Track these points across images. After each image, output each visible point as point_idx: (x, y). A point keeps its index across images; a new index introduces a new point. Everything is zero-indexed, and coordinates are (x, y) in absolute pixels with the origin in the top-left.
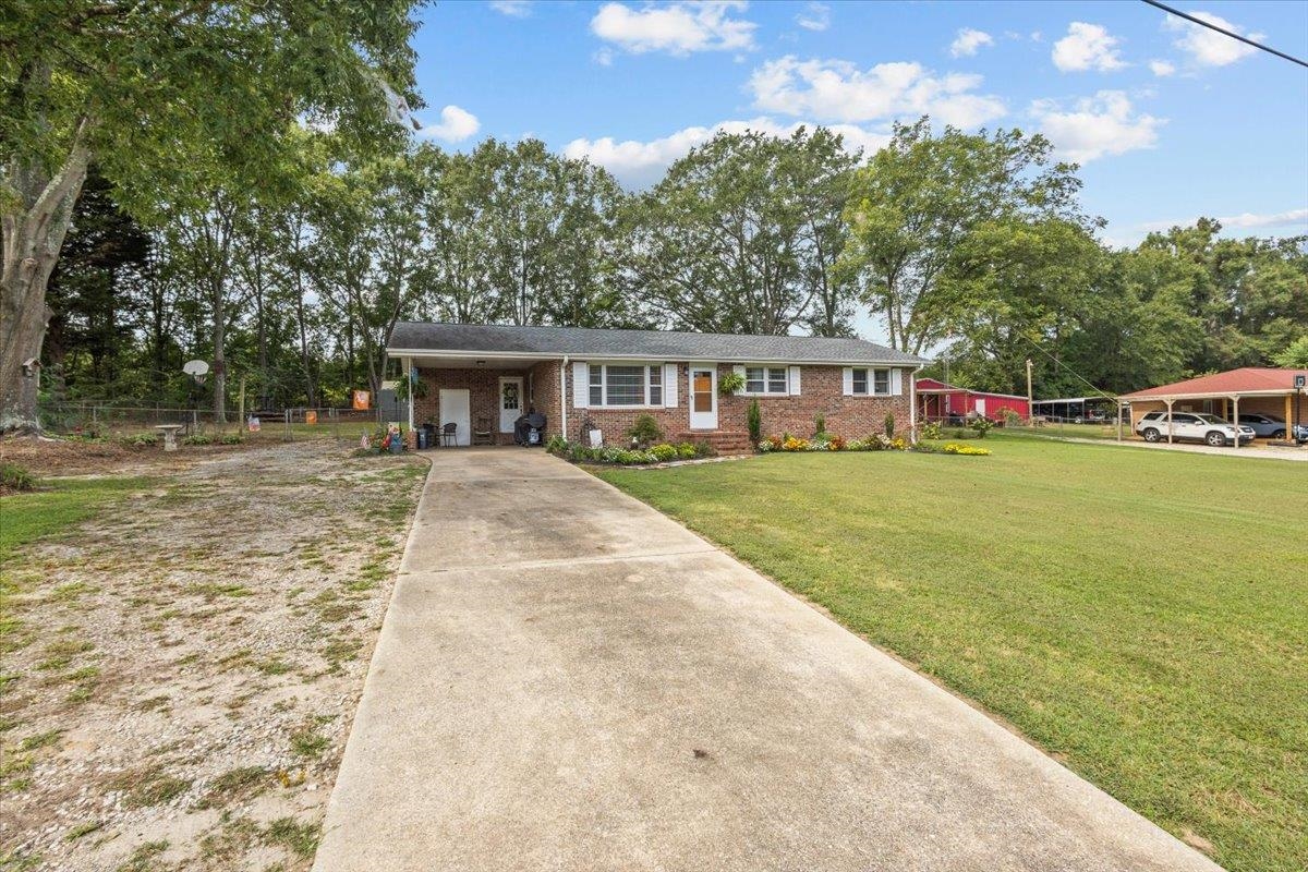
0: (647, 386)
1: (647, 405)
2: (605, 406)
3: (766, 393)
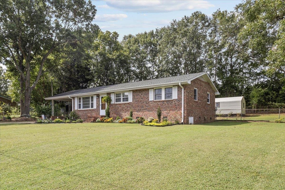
0: (90, 102)
1: (90, 108)
2: (82, 109)
3: (122, 102)
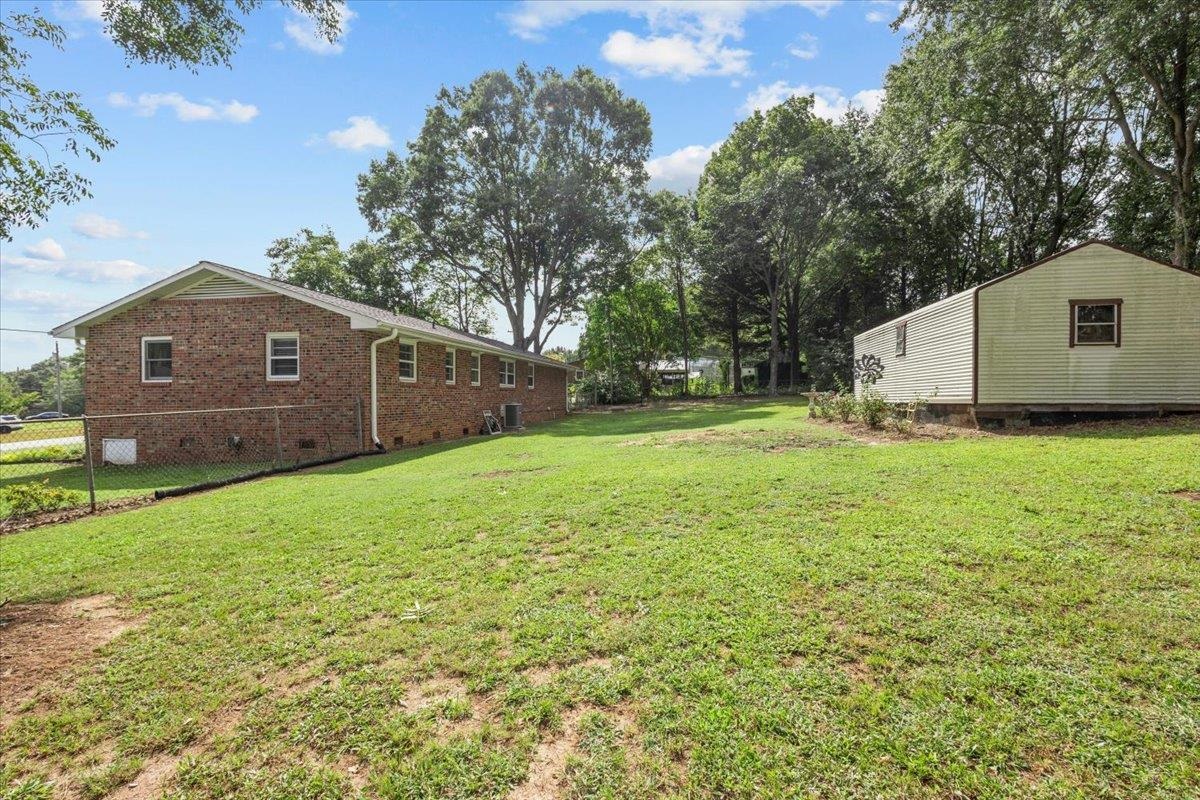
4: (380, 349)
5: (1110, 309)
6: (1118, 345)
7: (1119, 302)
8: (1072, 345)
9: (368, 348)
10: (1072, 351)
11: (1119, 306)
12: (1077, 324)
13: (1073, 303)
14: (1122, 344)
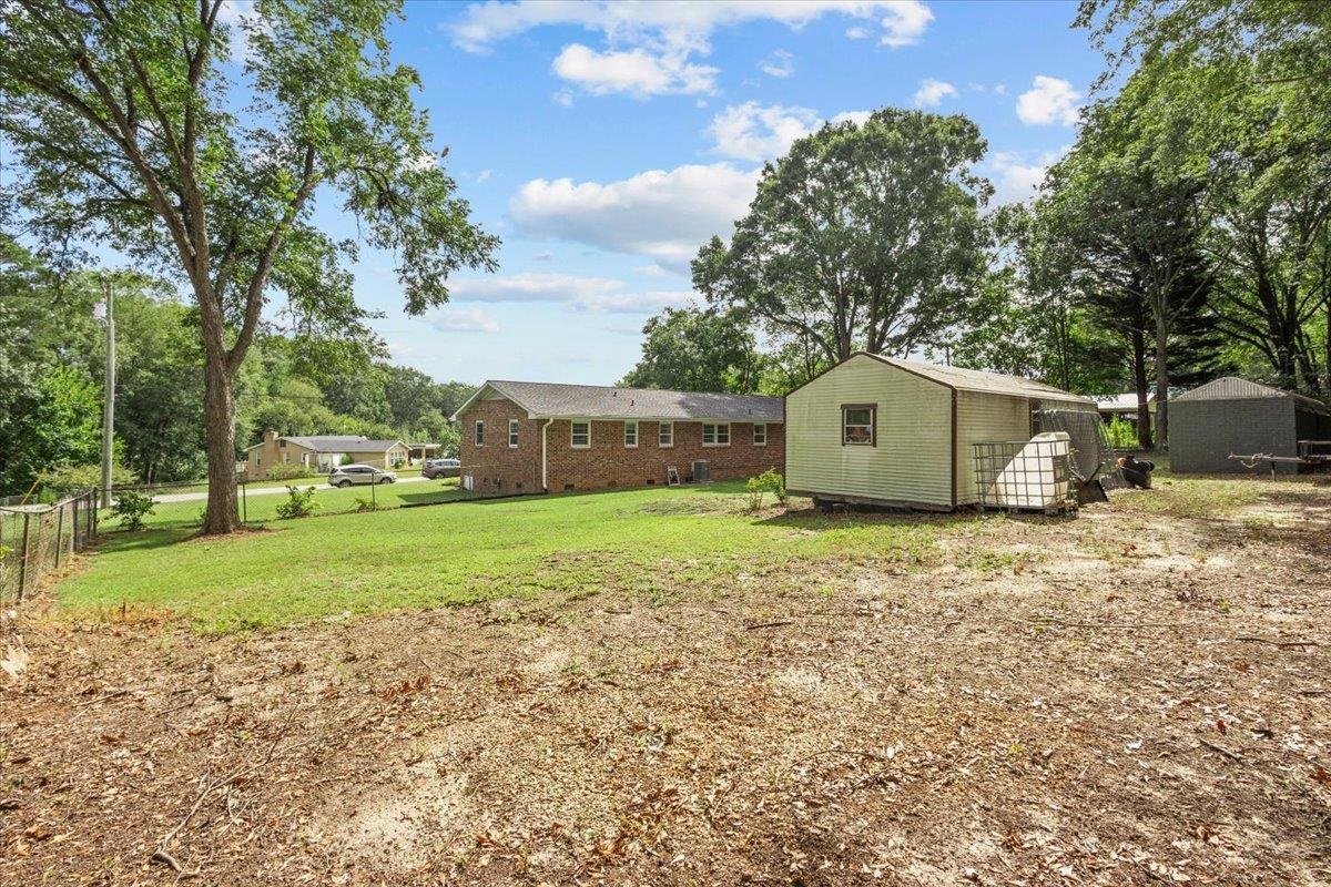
4: (548, 429)
5: (867, 413)
6: (874, 445)
7: (874, 407)
8: (843, 445)
9: (540, 429)
10: (843, 449)
11: (875, 410)
12: (846, 426)
13: (843, 407)
14: (878, 444)
